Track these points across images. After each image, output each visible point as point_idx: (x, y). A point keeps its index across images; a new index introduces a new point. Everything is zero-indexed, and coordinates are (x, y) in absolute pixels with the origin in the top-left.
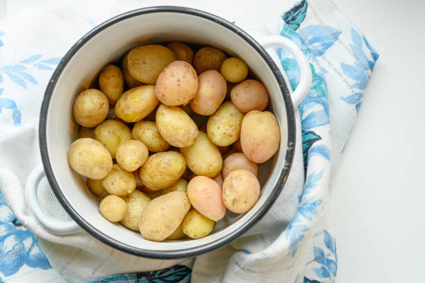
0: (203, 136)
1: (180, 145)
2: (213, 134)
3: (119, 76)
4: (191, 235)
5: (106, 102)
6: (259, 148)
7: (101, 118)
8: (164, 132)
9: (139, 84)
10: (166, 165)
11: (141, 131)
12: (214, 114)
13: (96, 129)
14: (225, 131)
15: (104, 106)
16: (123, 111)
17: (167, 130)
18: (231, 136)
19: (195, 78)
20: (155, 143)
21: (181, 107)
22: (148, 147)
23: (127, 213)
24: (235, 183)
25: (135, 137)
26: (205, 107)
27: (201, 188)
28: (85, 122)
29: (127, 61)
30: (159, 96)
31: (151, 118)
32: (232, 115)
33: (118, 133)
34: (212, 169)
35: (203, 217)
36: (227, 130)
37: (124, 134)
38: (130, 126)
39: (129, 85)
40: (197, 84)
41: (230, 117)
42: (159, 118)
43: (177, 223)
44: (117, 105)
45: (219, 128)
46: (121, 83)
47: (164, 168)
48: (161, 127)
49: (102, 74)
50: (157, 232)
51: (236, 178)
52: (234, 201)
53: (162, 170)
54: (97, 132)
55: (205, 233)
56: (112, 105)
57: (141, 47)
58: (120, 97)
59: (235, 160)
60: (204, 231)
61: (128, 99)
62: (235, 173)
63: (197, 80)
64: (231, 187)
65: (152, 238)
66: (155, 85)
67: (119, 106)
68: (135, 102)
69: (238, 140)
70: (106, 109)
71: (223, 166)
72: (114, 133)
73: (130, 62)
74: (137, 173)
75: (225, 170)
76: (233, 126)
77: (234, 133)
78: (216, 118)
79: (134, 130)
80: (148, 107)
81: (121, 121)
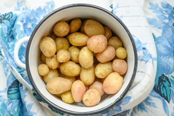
0: (93, 68)
1: (82, 66)
2: (97, 70)
3: (80, 25)
4: (63, 100)
5: (68, 31)
6: (109, 88)
7: (63, 35)
8: (80, 57)
9: (84, 33)
10: (72, 69)
11: (73, 50)
12: (103, 63)
13: (58, 38)
14: (102, 73)
15: (67, 32)
16: (71, 39)
17: (82, 57)
18: (103, 76)
19: (105, 46)
20: (75, 58)
21: (93, 52)
22: (71, 57)
23: (47, 75)
24: (92, 94)
25: (69, 50)
26: (100, 59)
27: (78, 85)
28: (56, 33)
29: (86, 22)
30: (88, 43)
31: (80, 48)
32: (109, 68)
33: (64, 45)
34: (87, 82)
35: (72, 96)
36: (103, 73)
37: (67, 46)
38: (71, 45)
39: (80, 31)
40: (104, 49)
41: (107, 69)
42: (82, 50)
43: (61, 92)
44: (71, 35)
45: (101, 70)
46: (78, 28)
47: (71, 69)
48: (80, 54)
49: (74, 20)
50: (52, 90)
51: (93, 92)
52: (86, 100)
53: (70, 70)
54: (57, 39)
55: (68, 102)
56: (70, 33)
57: (95, 21)
58: (74, 32)
59: (98, 85)
61: (77, 36)
62: (94, 90)
63: (105, 47)
64: (90, 94)
65: (49, 90)
66: (90, 37)
67: (72, 36)
68: (78, 39)
69: (104, 79)
70: (66, 34)
71: (92, 84)
72: (63, 44)
73: (87, 23)
74: (61, 64)
75: (92, 86)
76: (106, 73)
77: (105, 76)
78: (102, 65)
79: (71, 48)
80: (82, 44)
81: (69, 41)
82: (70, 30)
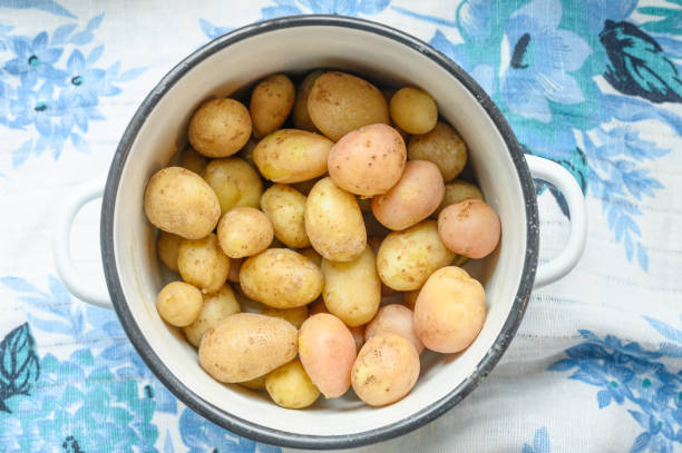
0: (368, 258)
1: (326, 255)
2: (386, 261)
3: (289, 101)
4: (275, 397)
5: (246, 130)
7: (228, 152)
8: (311, 221)
9: (311, 128)
11: (278, 202)
12: (403, 232)
13: (213, 163)
14: (407, 269)
15: (242, 137)
16: (266, 158)
17: (317, 221)
18: (412, 280)
19: (401, 165)
20: (291, 232)
21: (357, 197)
22: (275, 231)
24: (387, 352)
25: (264, 206)
26: (390, 216)
27: (322, 334)
28: (200, 146)
29: (313, 85)
30: (332, 166)
31: (303, 188)
32: (429, 248)
33: (242, 186)
34: (355, 314)
35: (307, 378)
36: (411, 267)
37: (250, 191)
38: (266, 184)
39: (295, 121)
40: (399, 175)
41: (425, 251)
42: (315, 195)
43: (261, 373)
44: (262, 143)
45: (399, 258)
46: (285, 112)
48: (310, 210)
49: (265, 83)
50: (224, 369)
51: (391, 345)
52: (370, 379)
54: (210, 169)
55: (298, 404)
56: (256, 138)
57: (346, 76)
58: (272, 132)
59: (396, 318)
60: (297, 400)
61: (285, 143)
62: (392, 338)
63: (400, 171)
64: (377, 353)
65: (210, 372)
66: (334, 141)
67: (265, 147)
68: (292, 154)
69: (417, 291)
70: (240, 143)
71: (375, 317)
72: (236, 182)
73: (315, 90)
75: (374, 326)
76: (423, 265)
77: (418, 278)
78: (402, 239)
79: (268, 193)
80: (308, 171)
81: (255, 168)
82: (253, 125)
